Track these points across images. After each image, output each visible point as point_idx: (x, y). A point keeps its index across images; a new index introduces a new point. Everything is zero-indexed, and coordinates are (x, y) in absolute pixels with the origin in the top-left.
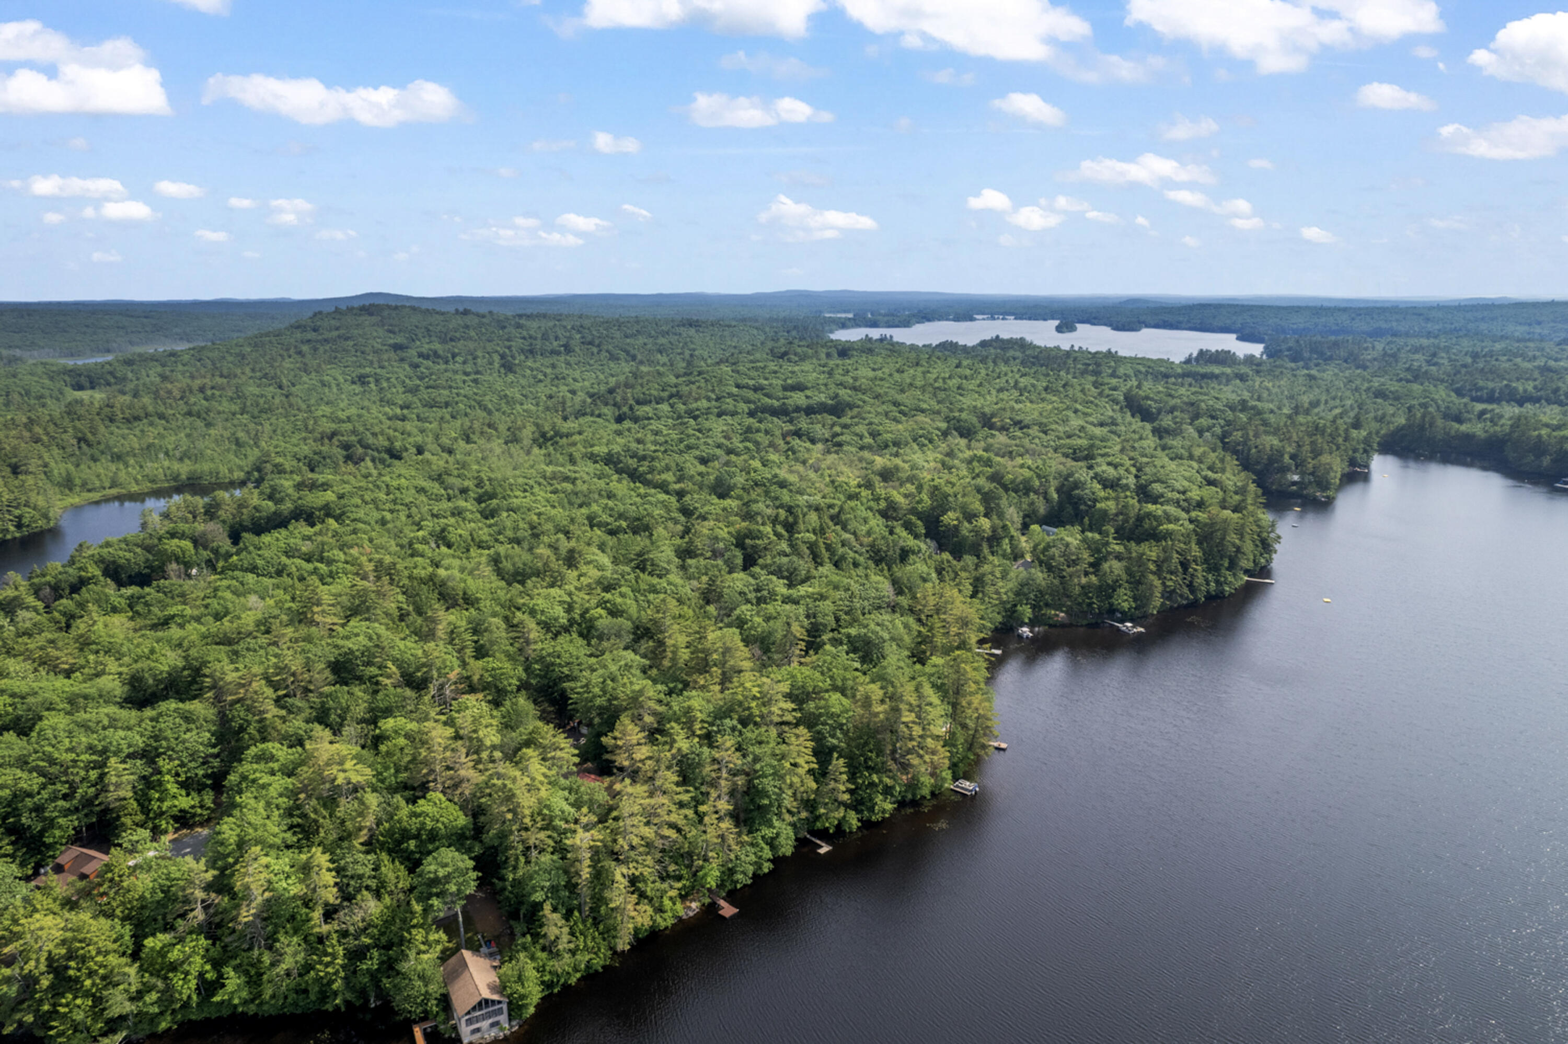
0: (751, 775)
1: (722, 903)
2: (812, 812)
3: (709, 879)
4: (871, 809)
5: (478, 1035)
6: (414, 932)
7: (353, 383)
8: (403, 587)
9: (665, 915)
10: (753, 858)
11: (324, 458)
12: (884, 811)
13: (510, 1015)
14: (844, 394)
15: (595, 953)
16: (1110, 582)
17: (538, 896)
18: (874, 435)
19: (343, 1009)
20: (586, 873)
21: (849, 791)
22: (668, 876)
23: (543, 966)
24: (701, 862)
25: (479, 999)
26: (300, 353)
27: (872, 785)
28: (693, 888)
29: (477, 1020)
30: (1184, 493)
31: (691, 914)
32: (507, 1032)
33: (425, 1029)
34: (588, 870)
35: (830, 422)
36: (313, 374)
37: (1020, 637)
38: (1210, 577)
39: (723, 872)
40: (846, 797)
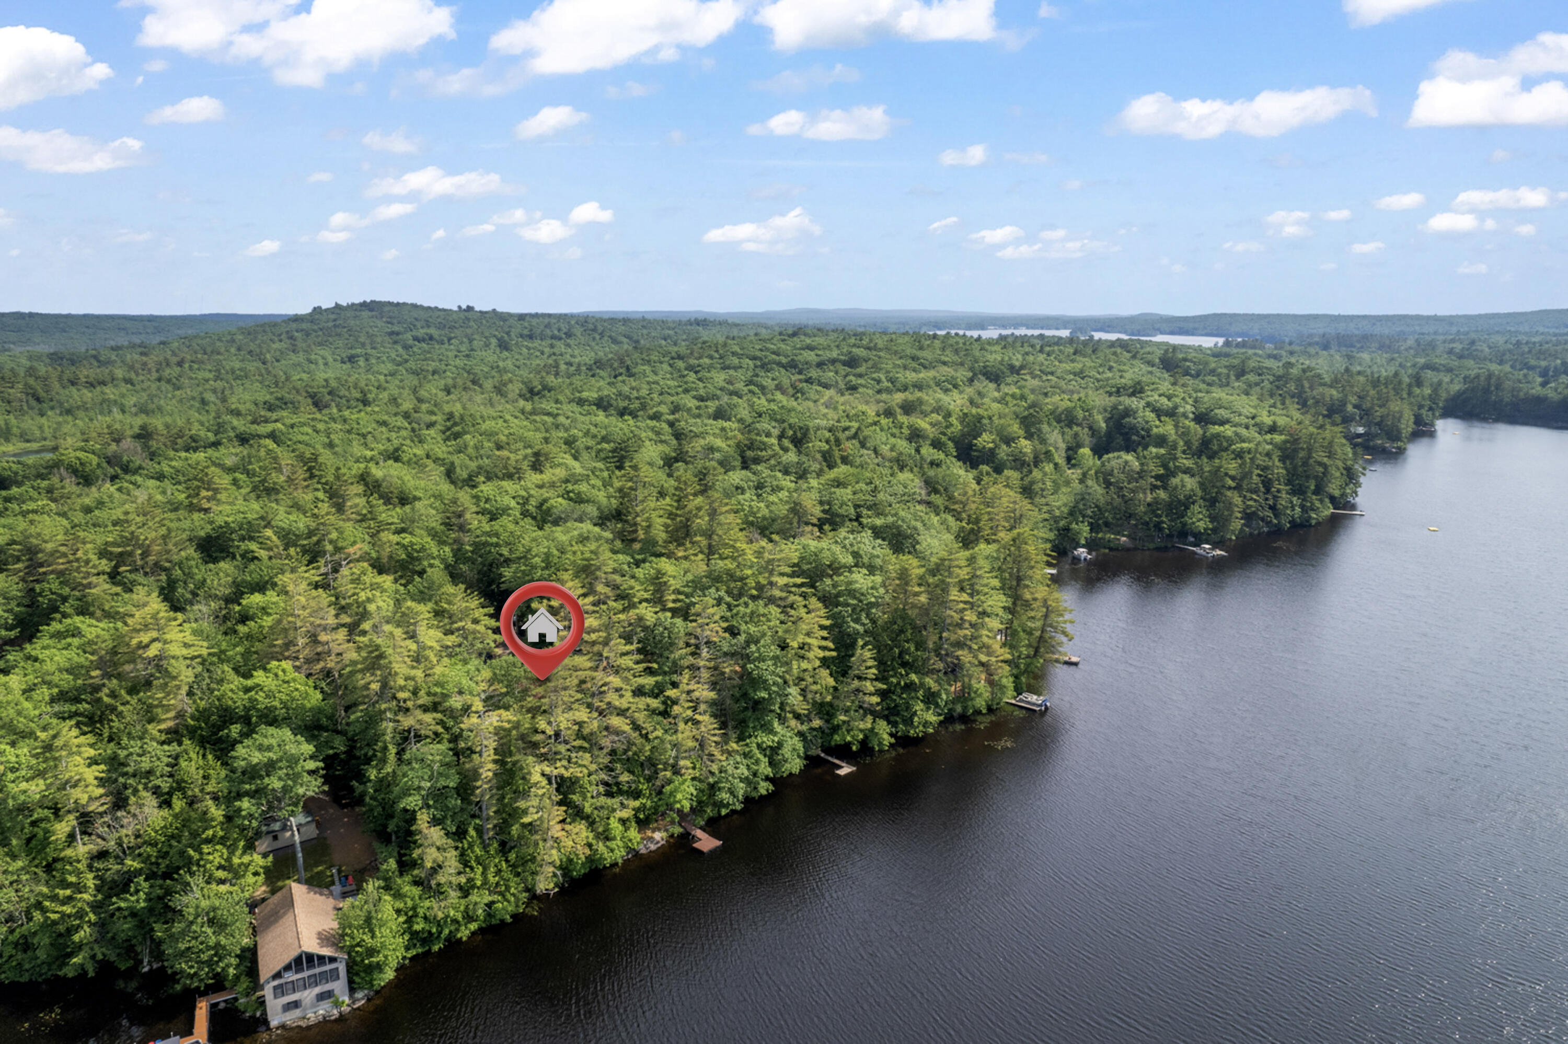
0: (741, 655)
1: (699, 833)
2: (827, 721)
3: (679, 796)
4: (909, 722)
5: (297, 1013)
6: (206, 849)
7: (343, 362)
8: (326, 483)
9: (612, 844)
10: (744, 771)
11: (286, 404)
12: (926, 724)
13: (351, 982)
14: (860, 352)
15: (502, 894)
16: (1182, 497)
17: (412, 802)
18: (892, 381)
19: (91, 974)
20: (487, 770)
21: (879, 692)
22: (620, 792)
23: (414, 908)
24: (668, 774)
25: (294, 954)
26: (291, 338)
27: (910, 687)
28: (656, 809)
29: (294, 987)
30: (1253, 418)
31: (653, 847)
32: (345, 1009)
33: (214, 1006)
34: (491, 766)
35: (843, 373)
36: (301, 353)
37: (1076, 560)
38: (1295, 499)
39: (701, 791)
40: (875, 699)
